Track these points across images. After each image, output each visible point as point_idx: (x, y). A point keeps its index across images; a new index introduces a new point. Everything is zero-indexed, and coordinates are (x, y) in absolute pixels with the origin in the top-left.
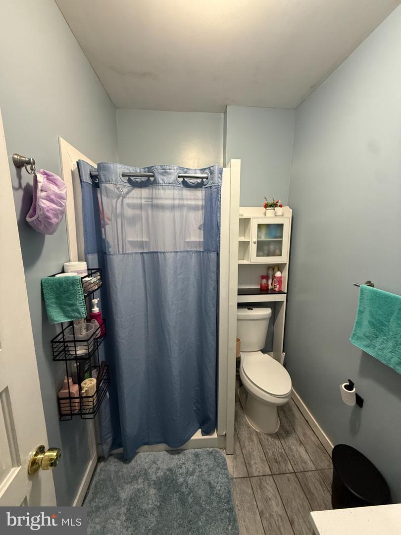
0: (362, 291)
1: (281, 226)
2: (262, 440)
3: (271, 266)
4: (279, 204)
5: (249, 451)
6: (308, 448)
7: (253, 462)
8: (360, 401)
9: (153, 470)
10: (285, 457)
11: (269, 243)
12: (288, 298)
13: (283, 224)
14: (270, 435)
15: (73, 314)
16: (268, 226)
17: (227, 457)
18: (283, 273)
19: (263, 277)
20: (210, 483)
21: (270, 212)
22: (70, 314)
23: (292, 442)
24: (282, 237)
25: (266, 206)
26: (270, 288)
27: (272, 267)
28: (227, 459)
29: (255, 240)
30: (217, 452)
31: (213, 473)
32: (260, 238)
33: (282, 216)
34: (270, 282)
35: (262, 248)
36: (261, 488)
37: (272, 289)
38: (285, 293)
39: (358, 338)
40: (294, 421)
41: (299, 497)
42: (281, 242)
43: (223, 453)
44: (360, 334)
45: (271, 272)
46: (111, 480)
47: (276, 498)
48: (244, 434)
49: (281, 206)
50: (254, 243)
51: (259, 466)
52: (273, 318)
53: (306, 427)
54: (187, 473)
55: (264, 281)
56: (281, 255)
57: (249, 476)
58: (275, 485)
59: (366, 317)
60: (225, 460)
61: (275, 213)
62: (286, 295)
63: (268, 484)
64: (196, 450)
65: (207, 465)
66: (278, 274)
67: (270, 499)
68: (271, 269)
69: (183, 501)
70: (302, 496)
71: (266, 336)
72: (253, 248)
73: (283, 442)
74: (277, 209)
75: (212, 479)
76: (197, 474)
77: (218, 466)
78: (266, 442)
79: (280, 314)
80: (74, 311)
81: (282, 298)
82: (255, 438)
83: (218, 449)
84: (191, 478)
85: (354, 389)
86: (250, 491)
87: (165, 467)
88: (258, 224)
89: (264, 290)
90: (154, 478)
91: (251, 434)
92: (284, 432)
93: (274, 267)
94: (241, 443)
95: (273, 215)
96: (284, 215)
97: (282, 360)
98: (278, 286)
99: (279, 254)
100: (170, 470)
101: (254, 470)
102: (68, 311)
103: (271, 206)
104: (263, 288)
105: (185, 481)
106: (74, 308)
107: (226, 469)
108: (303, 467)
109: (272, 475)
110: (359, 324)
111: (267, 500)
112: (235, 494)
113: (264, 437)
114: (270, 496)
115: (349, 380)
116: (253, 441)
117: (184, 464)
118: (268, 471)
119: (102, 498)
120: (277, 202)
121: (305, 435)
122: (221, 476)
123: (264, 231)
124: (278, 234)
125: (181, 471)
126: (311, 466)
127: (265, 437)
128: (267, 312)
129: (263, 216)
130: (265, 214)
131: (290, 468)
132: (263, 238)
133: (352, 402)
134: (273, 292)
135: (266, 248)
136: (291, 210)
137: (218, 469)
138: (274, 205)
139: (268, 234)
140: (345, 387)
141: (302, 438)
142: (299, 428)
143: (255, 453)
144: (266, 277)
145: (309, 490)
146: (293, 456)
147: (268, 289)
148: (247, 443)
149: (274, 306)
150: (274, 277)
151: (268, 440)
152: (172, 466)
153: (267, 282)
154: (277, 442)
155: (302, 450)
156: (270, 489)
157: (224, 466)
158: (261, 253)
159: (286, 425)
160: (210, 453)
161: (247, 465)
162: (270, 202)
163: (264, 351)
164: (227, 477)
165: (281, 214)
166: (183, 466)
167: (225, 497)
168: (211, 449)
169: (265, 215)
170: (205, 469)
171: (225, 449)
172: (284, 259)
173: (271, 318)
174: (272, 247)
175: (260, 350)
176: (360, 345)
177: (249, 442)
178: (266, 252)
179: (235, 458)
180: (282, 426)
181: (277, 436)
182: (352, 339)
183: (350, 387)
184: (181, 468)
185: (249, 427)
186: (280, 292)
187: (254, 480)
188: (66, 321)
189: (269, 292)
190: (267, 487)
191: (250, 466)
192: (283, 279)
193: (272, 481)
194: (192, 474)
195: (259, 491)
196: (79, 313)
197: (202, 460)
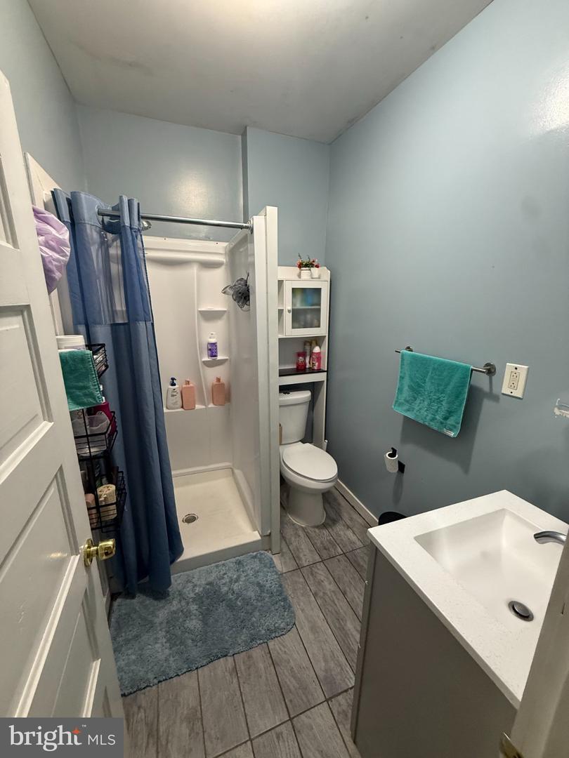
0: (403, 356)
1: (318, 291)
2: (308, 533)
3: (307, 340)
4: (315, 264)
5: (296, 546)
6: (354, 529)
7: (301, 555)
8: (401, 467)
9: (188, 589)
10: (334, 543)
11: (305, 311)
12: (329, 378)
13: (320, 289)
14: (318, 527)
15: (85, 400)
16: (304, 290)
17: (273, 557)
18: (322, 348)
19: (299, 355)
20: (258, 584)
21: (305, 273)
22: (81, 400)
23: (339, 528)
24: (320, 305)
25: (300, 266)
26: (307, 367)
27: (308, 342)
28: (274, 559)
29: (290, 308)
30: (262, 554)
31: (261, 574)
32: (295, 305)
33: (318, 278)
34: (307, 361)
35: (299, 318)
36: (312, 574)
37: (310, 368)
38: (325, 371)
39: (400, 405)
40: (339, 509)
41: (350, 571)
42: (319, 310)
43: (269, 554)
44: (402, 400)
45: (308, 348)
46: (136, 611)
47: (328, 578)
48: (289, 532)
49: (317, 266)
50: (289, 311)
51: (307, 556)
52: (312, 403)
53: (352, 512)
54: (231, 581)
55: (301, 359)
56: (319, 326)
57: (299, 568)
58: (326, 569)
59: (407, 381)
60: (272, 559)
61: (311, 275)
62: (326, 373)
63: (318, 569)
64: (237, 558)
65: (252, 568)
66: (317, 350)
67: (322, 581)
68: (308, 344)
69: (231, 607)
70: (352, 570)
71: (305, 422)
72: (288, 317)
73: (330, 530)
74: (314, 270)
75: (260, 579)
76: (243, 579)
77: (265, 566)
78: (313, 534)
79: (320, 396)
80: (86, 395)
81: (321, 377)
82: (301, 533)
83: (262, 552)
84: (236, 584)
85: (397, 456)
86: (302, 580)
87: (203, 582)
88: (293, 289)
89: (301, 370)
90: (192, 595)
91: (297, 529)
92: (331, 520)
93: (312, 341)
94: (287, 541)
95: (309, 278)
96: (322, 277)
97: (325, 447)
98: (317, 364)
99: (317, 325)
100: (210, 584)
101: (304, 561)
102: (78, 396)
103: (306, 266)
104: (300, 368)
105: (230, 589)
106: (86, 391)
107: (274, 567)
108: (352, 547)
109: (322, 561)
110: (400, 390)
111: (320, 583)
112: (287, 586)
113: (310, 530)
114: (322, 578)
115: (392, 448)
116: (299, 536)
117: (225, 574)
118: (318, 558)
119: (130, 631)
120: (313, 262)
121: (351, 519)
122: (269, 574)
123: (299, 297)
124: (315, 301)
125: (224, 581)
126: (359, 544)
127: (313, 530)
128: (306, 395)
129: (297, 278)
130: (299, 276)
131: (340, 550)
132: (298, 306)
133: (395, 469)
134: (312, 371)
135: (302, 318)
136: (329, 272)
137: (265, 570)
138: (309, 265)
139: (304, 301)
140: (389, 455)
141: (349, 523)
142: (345, 514)
143: (303, 547)
144: (303, 354)
145: (359, 565)
146: (342, 540)
147: (305, 368)
148: (293, 539)
149: (313, 387)
150: (312, 353)
151: (315, 532)
152: (211, 579)
153: (305, 359)
154: (325, 532)
155: (349, 533)
156: (321, 572)
157: (272, 565)
158: (296, 325)
159: (333, 515)
160: (255, 557)
161: (295, 558)
162: (306, 260)
163: (303, 441)
164: (277, 574)
165: (317, 276)
166: (225, 576)
167: (277, 591)
168: (255, 553)
169: (300, 278)
170: (251, 573)
171: (270, 549)
172: (322, 331)
173: (310, 401)
174: (309, 317)
175: (300, 441)
176: (402, 411)
177: (295, 538)
178: (303, 323)
179: (282, 556)
180: (328, 517)
181: (324, 526)
182: (395, 406)
183: (392, 455)
184: (223, 578)
185: (294, 524)
186: (319, 371)
187: (304, 570)
188: (77, 409)
189: (307, 371)
190: (318, 571)
191: (300, 559)
192: (322, 355)
193: (323, 566)
194: (237, 580)
195: (311, 577)
196: (94, 399)
197: (246, 565)
